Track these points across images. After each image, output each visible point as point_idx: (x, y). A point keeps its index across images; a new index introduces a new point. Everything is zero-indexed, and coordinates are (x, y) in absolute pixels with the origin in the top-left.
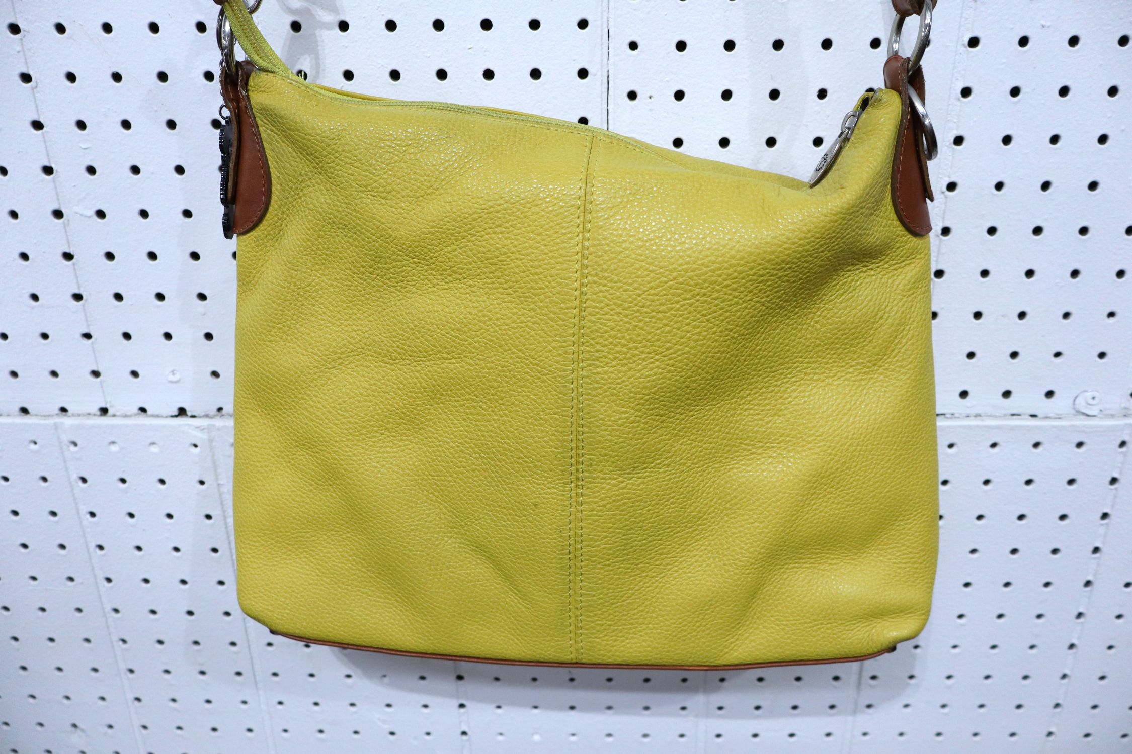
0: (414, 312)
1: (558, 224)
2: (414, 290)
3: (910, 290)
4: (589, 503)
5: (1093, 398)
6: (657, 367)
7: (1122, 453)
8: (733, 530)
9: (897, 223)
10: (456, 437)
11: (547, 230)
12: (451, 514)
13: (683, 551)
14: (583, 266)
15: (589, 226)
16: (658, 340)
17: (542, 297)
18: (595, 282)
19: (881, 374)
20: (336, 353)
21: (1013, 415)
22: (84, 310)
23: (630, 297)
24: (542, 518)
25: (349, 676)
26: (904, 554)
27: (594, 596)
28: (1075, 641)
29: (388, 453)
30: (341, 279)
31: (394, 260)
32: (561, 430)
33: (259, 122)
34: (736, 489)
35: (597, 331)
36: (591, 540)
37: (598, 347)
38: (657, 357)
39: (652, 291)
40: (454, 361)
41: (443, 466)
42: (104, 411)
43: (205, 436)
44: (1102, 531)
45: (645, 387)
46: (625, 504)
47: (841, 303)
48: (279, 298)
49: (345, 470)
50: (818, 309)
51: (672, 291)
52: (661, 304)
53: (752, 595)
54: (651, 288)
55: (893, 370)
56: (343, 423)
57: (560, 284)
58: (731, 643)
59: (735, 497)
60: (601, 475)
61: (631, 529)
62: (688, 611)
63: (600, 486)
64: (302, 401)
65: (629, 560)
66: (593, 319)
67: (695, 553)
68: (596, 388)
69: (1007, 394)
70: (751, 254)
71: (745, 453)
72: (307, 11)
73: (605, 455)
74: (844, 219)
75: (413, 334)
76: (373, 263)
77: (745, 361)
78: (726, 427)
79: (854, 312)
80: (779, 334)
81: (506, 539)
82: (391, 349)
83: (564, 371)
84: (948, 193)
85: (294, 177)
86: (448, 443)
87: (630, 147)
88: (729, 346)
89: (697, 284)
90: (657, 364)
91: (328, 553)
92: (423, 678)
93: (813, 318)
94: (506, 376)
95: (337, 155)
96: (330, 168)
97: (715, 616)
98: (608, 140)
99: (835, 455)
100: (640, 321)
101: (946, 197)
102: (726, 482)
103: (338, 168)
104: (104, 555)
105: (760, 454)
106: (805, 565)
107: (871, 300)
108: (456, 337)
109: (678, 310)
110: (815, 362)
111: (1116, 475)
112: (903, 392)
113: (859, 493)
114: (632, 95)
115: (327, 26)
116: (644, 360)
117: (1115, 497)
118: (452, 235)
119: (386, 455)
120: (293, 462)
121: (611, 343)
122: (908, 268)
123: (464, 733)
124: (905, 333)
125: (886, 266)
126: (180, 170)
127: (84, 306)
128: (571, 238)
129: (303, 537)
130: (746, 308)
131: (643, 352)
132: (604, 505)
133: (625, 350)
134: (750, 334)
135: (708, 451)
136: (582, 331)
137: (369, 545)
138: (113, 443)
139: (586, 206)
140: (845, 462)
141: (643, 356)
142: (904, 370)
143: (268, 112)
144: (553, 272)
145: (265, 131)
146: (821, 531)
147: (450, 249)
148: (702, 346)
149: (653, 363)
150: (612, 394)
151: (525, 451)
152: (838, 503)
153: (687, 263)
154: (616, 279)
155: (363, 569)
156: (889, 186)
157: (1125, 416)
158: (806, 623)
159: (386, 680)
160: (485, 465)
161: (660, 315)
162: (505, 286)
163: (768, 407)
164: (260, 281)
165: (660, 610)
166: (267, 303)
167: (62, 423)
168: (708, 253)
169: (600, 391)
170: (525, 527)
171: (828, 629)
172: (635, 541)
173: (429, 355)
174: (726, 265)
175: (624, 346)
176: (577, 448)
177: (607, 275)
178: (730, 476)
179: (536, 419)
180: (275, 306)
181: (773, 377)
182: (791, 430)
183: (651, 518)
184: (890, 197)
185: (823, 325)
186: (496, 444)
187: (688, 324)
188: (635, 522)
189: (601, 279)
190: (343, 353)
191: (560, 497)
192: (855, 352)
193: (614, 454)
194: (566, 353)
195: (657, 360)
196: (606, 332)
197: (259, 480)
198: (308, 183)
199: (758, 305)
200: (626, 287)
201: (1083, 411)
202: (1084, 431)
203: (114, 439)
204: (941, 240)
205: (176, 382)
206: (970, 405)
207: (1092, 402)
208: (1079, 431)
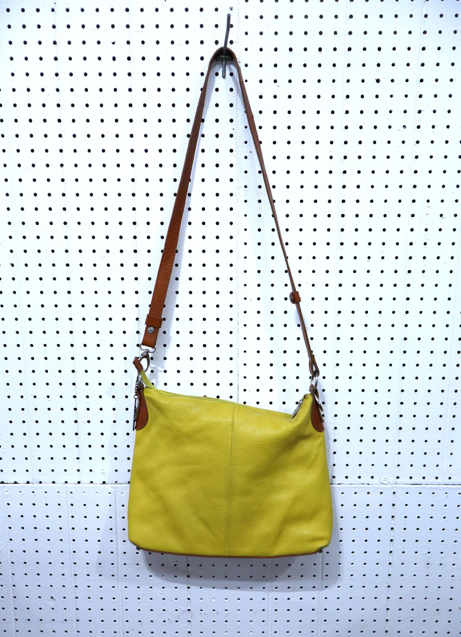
0: (186, 452)
1: (226, 429)
2: (187, 446)
3: (318, 446)
4: (233, 505)
5: (385, 479)
6: (251, 467)
7: (394, 496)
8: (273, 514)
9: (313, 429)
10: (196, 486)
11: (222, 431)
12: (194, 510)
13: (259, 520)
14: (232, 440)
15: (233, 429)
16: (251, 459)
17: (221, 448)
18: (235, 444)
19: (313, 469)
20: (163, 463)
21: (362, 484)
22: (79, 450)
23: (244, 448)
24: (220, 510)
25: (151, 576)
26: (322, 522)
27: (235, 534)
28: (391, 562)
29: (177, 491)
30: (166, 442)
31: (182, 438)
32: (226, 484)
33: (146, 401)
34: (274, 502)
35: (235, 457)
36: (233, 516)
37: (236, 461)
38: (251, 464)
39: (250, 447)
40: (197, 465)
41: (192, 495)
42: (79, 482)
43: (113, 490)
44: (393, 522)
45: (248, 472)
46: (243, 505)
47: (300, 449)
48: (148, 448)
49: (164, 496)
50: (294, 451)
51: (255, 447)
52: (252, 450)
53: (279, 534)
54: (249, 446)
55: (315, 468)
56: (165, 483)
57: (226, 444)
58: (274, 549)
59: (274, 504)
60: (237, 497)
61: (245, 513)
62: (261, 539)
63: (236, 500)
64: (153, 477)
65: (244, 523)
66: (235, 454)
67: (263, 521)
68: (235, 472)
69: (359, 477)
70: (274, 437)
71: (276, 491)
72: (156, 368)
73: (238, 491)
74: (297, 428)
75: (186, 458)
76: (175, 438)
77: (275, 465)
78: (271, 484)
79: (304, 452)
80: (283, 458)
81: (210, 516)
82: (179, 462)
83: (227, 468)
84: (335, 417)
85: (155, 415)
86: (194, 488)
87: (244, 408)
88: (270, 461)
89: (261, 445)
90: (251, 466)
91: (157, 523)
92: (176, 576)
93: (293, 454)
94: (211, 469)
95: (168, 410)
96: (166, 413)
97: (269, 540)
98: (238, 406)
99: (301, 492)
100: (247, 454)
101: (334, 418)
102: (271, 500)
103: (168, 413)
104: (74, 531)
105: (280, 492)
106: (294, 525)
107: (308, 449)
108: (198, 458)
109: (256, 451)
110: (294, 466)
111: (394, 503)
112: (318, 474)
113: (308, 503)
114: (245, 390)
115: (161, 372)
116: (248, 465)
117: (395, 510)
118: (198, 431)
119: (176, 492)
120: (148, 495)
121: (239, 460)
122: (318, 440)
123: (189, 599)
124: (318, 458)
125: (312, 440)
126: (114, 409)
127: (79, 449)
128: (229, 433)
129: (150, 518)
130: (274, 451)
131: (247, 463)
132: (237, 506)
133: (243, 462)
134: (275, 458)
135: (266, 491)
136: (232, 457)
137: (170, 520)
138: (84, 492)
139: (233, 424)
140: (303, 494)
141: (248, 464)
142: (318, 468)
143: (149, 398)
144: (224, 441)
145: (148, 403)
146: (298, 514)
147: (197, 435)
148: (263, 461)
149: (250, 466)
150: (240, 474)
151: (216, 490)
152: (302, 506)
153: (258, 439)
154: (240, 443)
155: (167, 528)
156: (310, 419)
157: (396, 484)
158: (295, 542)
159: (163, 577)
160: (205, 494)
161: (252, 453)
162: (211, 445)
163: (282, 478)
164: (143, 443)
165: (253, 538)
166: (145, 449)
167: (69, 486)
168: (263, 437)
169: (236, 473)
170: (215, 513)
171: (301, 544)
172: (246, 517)
173: (190, 464)
174: (268, 440)
175: (243, 461)
176: (230, 489)
177: (238, 442)
178: (272, 498)
179: (219, 481)
180: (147, 450)
181: (283, 470)
182: (288, 485)
183: (250, 510)
184: (311, 422)
185: (296, 456)
186: (208, 488)
187: (259, 455)
188: (246, 511)
189: (236, 443)
190: (165, 463)
191: (225, 504)
192: (305, 463)
193: (240, 491)
194: (227, 463)
195: (251, 465)
196: (238, 457)
197: (138, 500)
198: (159, 417)
199: (277, 450)
200: (243, 445)
201: (383, 483)
202: (382, 489)
203: (84, 491)
204: (334, 431)
205: (104, 473)
206: (349, 481)
207: (385, 480)
208: (380, 489)
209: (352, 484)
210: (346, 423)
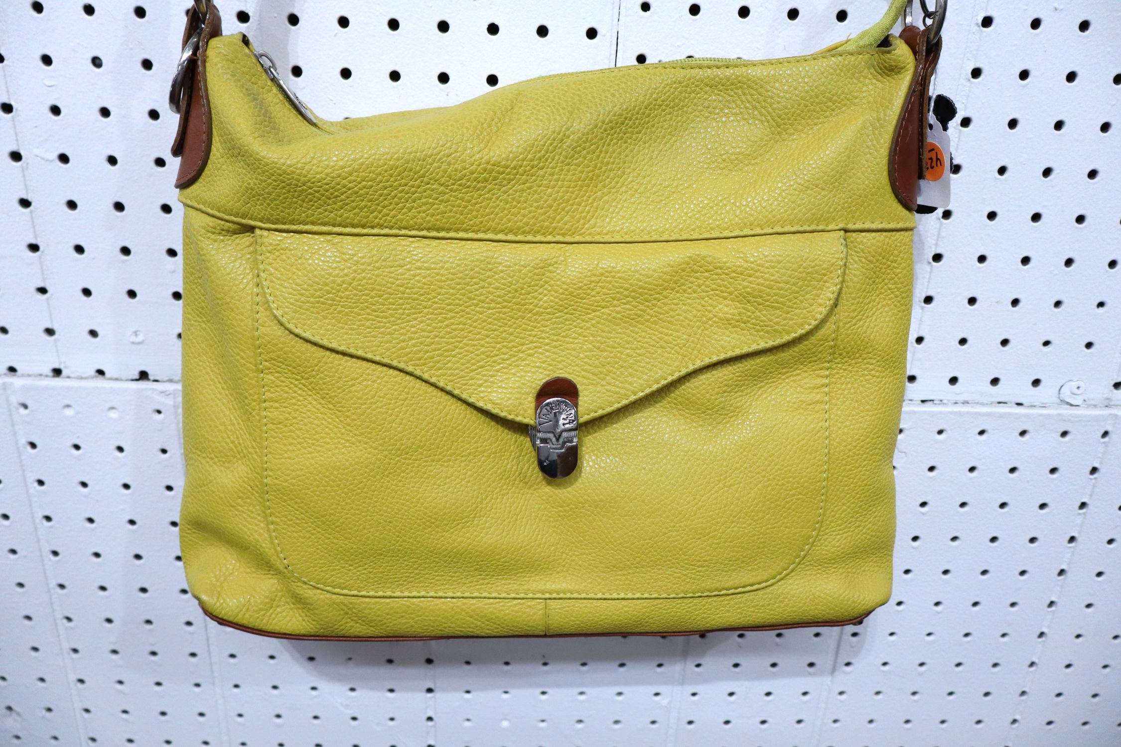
5: (1078, 388)
7: (1104, 443)
21: (999, 403)
22: (41, 262)
28: (1045, 630)
42: (57, 372)
43: (169, 402)
44: (1079, 520)
69: (995, 381)
92: (390, 662)
104: (51, 527)
111: (1096, 465)
114: (641, 59)
117: (1094, 486)
123: (430, 719)
127: (40, 257)
138: (68, 406)
157: (1107, 406)
159: (351, 664)
167: (12, 384)
201: (1068, 401)
202: (1069, 421)
203: (68, 402)
204: (941, 223)
205: (139, 343)
206: (958, 391)
207: (1076, 391)
208: (1065, 420)
209: (965, 403)
210: (985, 197)
